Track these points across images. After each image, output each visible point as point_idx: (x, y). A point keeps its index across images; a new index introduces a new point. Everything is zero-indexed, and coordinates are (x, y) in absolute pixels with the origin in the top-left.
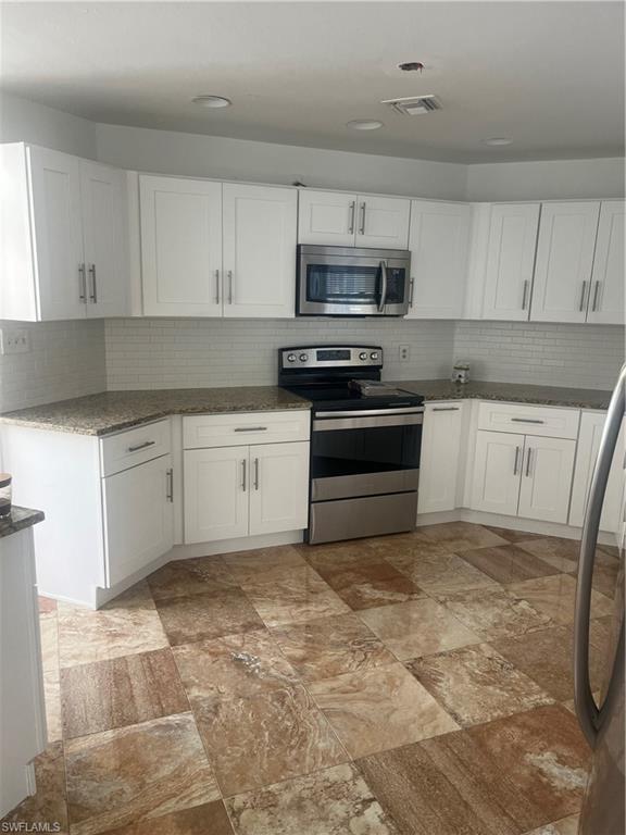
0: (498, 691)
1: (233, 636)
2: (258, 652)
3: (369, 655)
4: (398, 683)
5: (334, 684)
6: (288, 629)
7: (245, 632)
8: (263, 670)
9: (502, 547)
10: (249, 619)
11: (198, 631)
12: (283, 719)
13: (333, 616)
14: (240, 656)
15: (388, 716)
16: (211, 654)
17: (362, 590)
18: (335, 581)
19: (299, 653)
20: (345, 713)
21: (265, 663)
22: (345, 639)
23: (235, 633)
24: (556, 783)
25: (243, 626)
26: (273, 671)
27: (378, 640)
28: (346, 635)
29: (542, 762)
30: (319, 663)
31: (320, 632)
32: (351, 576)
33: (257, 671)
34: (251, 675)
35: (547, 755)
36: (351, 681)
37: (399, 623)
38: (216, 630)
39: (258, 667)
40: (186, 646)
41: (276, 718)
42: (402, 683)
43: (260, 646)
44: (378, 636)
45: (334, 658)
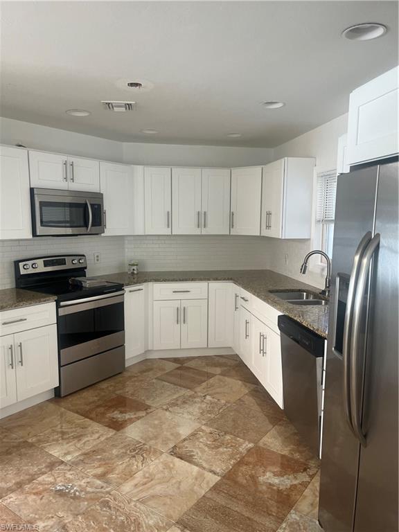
0: (225, 449)
1: (43, 476)
2: (70, 481)
3: (144, 455)
4: (172, 466)
5: (135, 482)
6: (82, 458)
7: (51, 470)
8: (82, 491)
9: (178, 368)
10: (48, 460)
11: (14, 482)
12: (116, 517)
13: (107, 439)
14: (58, 488)
15: (179, 488)
16: (34, 494)
17: (115, 416)
18: (93, 415)
19: (100, 471)
20: (153, 497)
21: (80, 485)
22: (124, 450)
23: (43, 473)
24: (281, 488)
25: (46, 467)
26: (89, 489)
27: (144, 444)
28: (122, 448)
29: (268, 479)
30: (117, 472)
31: (105, 452)
32: (102, 409)
33: (77, 493)
34: (75, 498)
35: (268, 474)
36: (144, 475)
37: (150, 429)
38: (27, 477)
39: (77, 491)
40: (11, 495)
41: (111, 519)
42: (174, 465)
43: (68, 475)
44: (143, 442)
45: (124, 465)
